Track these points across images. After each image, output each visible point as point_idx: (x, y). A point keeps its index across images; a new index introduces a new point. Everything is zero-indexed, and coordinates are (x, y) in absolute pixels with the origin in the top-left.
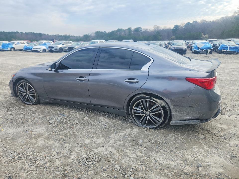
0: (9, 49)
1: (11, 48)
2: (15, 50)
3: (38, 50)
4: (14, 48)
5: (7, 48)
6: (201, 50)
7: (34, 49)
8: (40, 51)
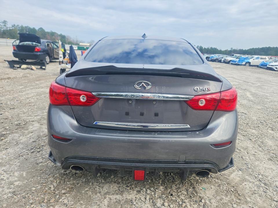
0: (244, 63)
1: (246, 63)
2: (250, 65)
3: (274, 67)
4: (250, 63)
5: (242, 63)
7: (269, 65)
8: (276, 69)
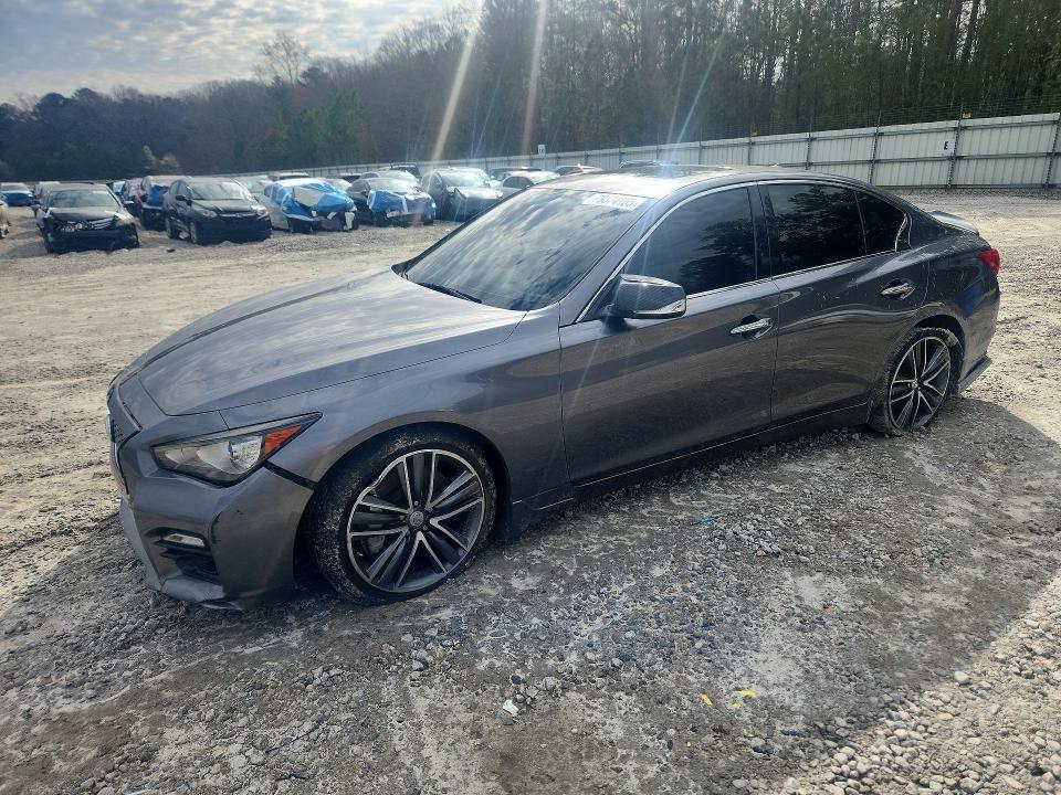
6: (319, 214)
